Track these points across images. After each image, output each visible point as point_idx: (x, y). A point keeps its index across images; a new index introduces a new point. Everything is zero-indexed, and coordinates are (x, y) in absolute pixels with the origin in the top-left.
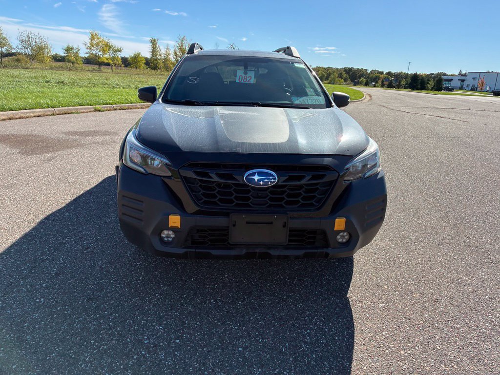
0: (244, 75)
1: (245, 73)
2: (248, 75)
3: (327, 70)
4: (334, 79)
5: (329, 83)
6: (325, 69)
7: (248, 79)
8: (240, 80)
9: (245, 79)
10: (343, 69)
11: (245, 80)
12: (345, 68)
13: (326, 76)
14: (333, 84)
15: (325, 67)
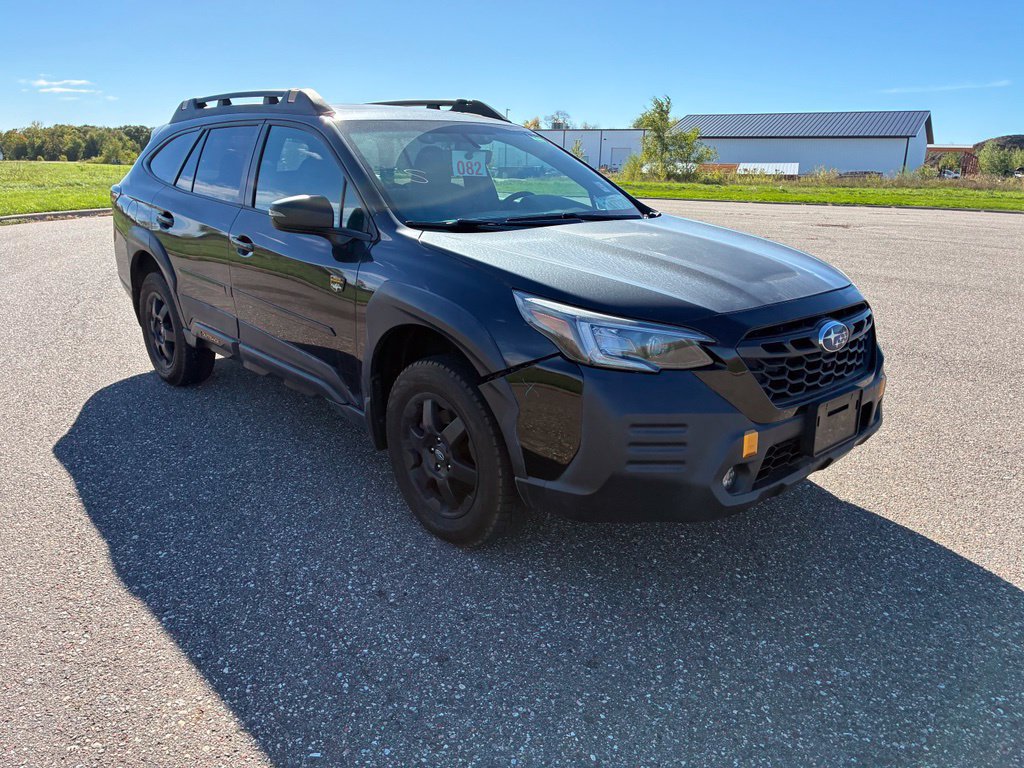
0: (465, 161)
1: (469, 156)
2: (473, 161)
3: (85, 133)
4: (115, 152)
5: (106, 162)
6: (79, 130)
7: (475, 168)
8: (461, 170)
9: (469, 168)
10: (121, 129)
11: (470, 171)
12: (126, 127)
13: (83, 145)
14: (119, 163)
15: (78, 124)
